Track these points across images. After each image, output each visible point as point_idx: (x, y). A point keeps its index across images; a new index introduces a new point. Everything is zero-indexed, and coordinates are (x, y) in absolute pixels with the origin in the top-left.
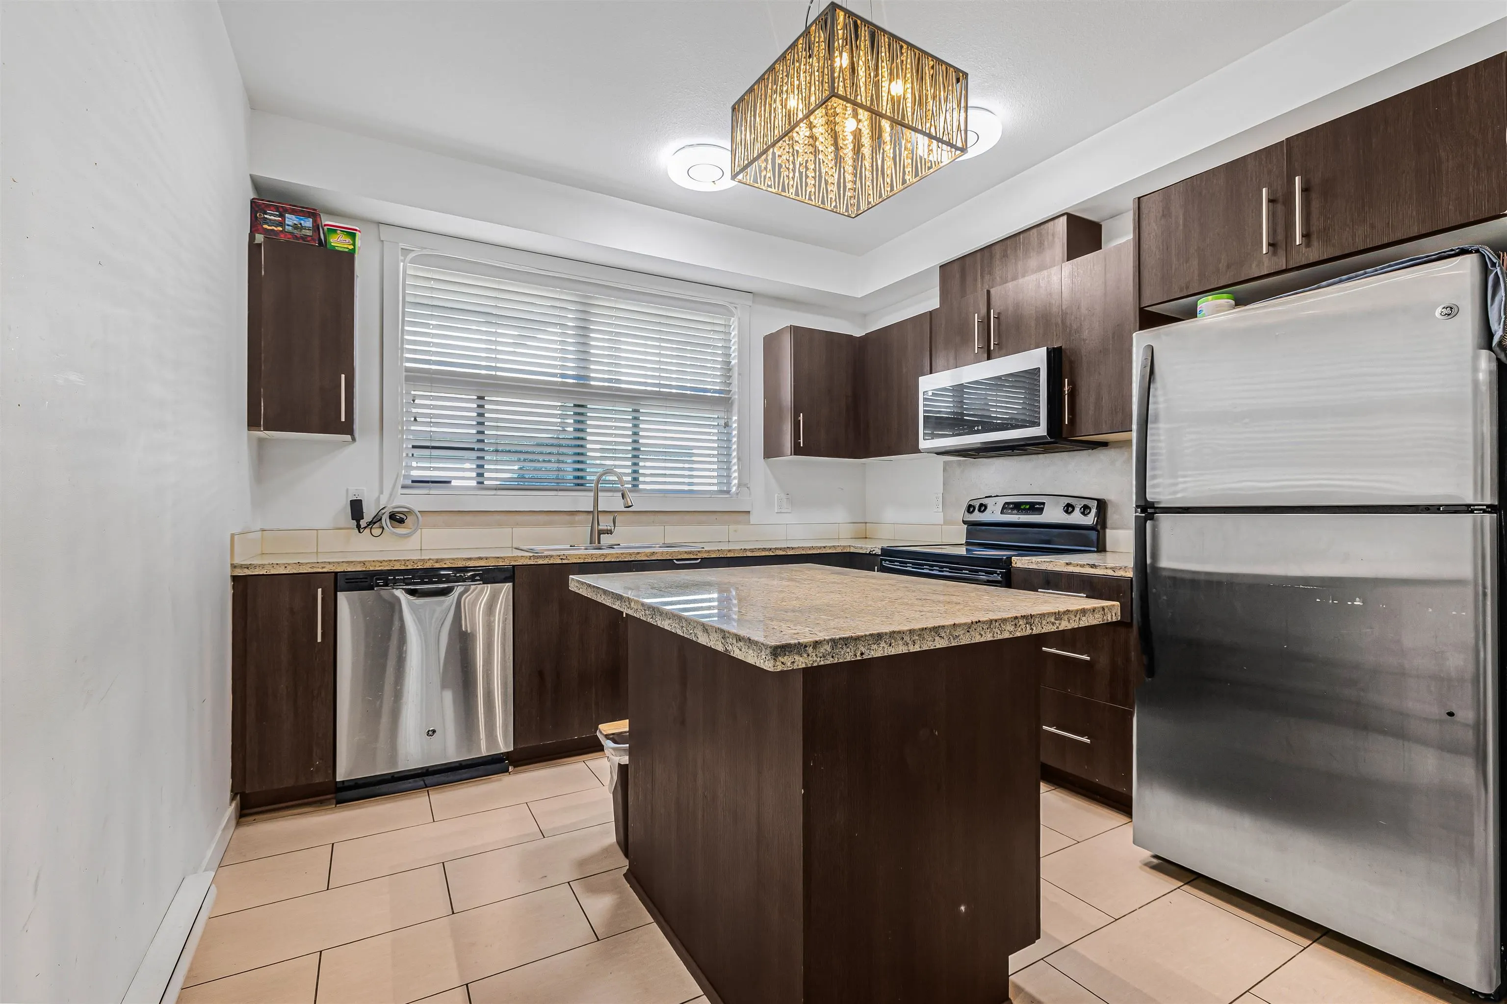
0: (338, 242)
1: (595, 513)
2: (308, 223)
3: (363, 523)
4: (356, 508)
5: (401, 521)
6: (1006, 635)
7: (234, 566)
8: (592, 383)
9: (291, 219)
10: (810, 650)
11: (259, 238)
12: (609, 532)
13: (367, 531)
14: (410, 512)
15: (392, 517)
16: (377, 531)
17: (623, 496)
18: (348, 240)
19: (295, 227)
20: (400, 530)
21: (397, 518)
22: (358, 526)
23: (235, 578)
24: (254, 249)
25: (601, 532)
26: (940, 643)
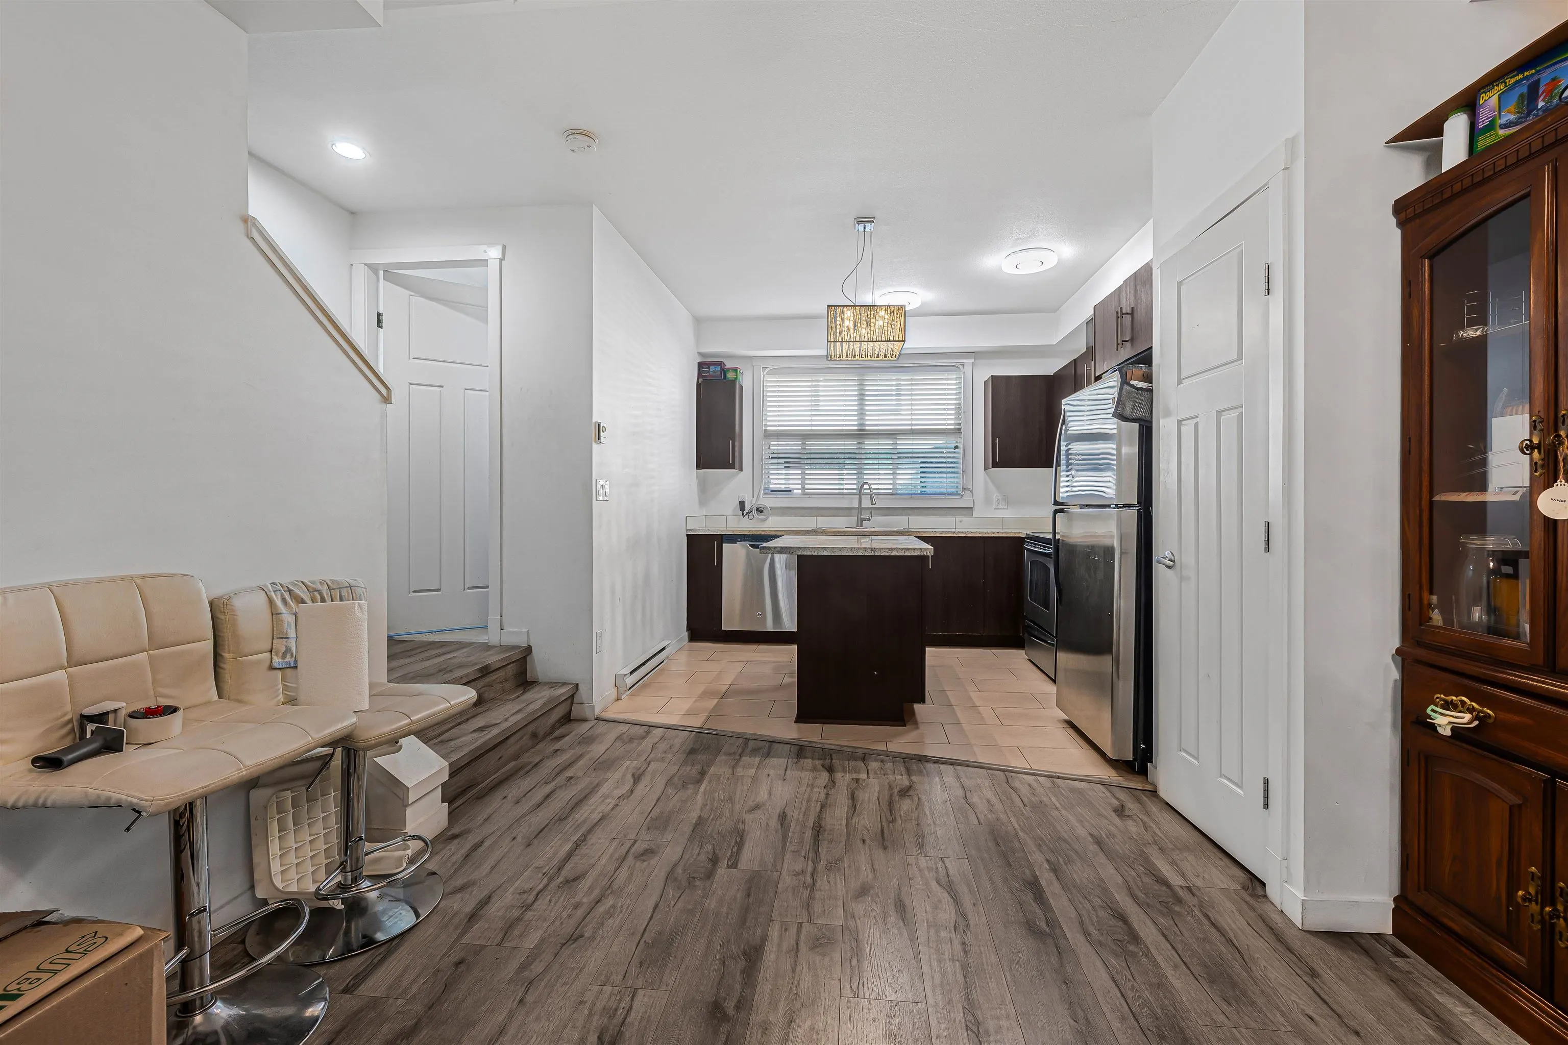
0: (730, 375)
1: (860, 508)
2: (719, 369)
3: (745, 513)
4: (742, 505)
5: (762, 512)
6: (861, 554)
7: (687, 530)
8: (867, 428)
9: (712, 368)
10: (773, 549)
11: (701, 380)
12: (869, 520)
13: (747, 516)
14: (765, 507)
15: (758, 509)
16: (751, 517)
17: (871, 498)
18: (734, 374)
19: (714, 372)
20: (761, 517)
21: (760, 510)
22: (743, 514)
23: (687, 535)
24: (698, 385)
25: (863, 520)
26: (826, 553)
